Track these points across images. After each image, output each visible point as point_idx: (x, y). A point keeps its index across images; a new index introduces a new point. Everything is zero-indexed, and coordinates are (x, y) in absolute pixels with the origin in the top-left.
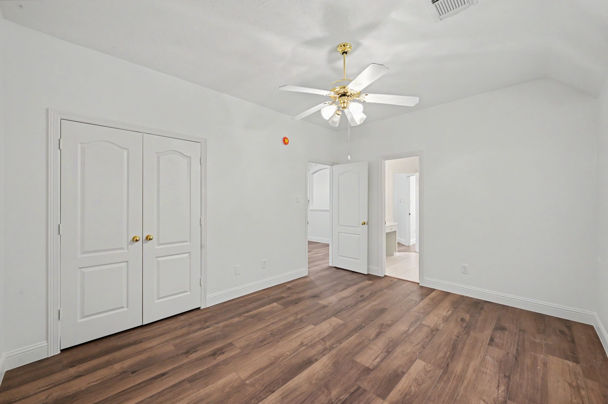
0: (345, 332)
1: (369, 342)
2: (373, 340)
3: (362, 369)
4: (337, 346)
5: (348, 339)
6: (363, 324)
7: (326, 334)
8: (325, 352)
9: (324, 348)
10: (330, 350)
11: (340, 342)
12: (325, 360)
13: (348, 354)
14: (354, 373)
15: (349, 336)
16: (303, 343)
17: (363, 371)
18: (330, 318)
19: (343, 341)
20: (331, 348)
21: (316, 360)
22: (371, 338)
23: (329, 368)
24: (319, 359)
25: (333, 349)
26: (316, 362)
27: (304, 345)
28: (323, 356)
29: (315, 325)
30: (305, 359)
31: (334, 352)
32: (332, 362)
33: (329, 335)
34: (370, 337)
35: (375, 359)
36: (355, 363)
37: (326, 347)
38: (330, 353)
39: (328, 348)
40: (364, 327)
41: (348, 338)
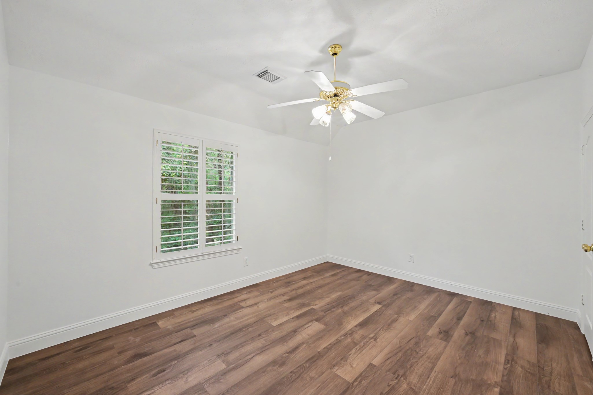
0: (332, 354)
1: (308, 341)
2: (303, 343)
3: (321, 321)
4: (340, 337)
5: (330, 344)
6: (307, 365)
7: (354, 350)
8: (350, 332)
9: (352, 335)
10: (347, 334)
11: (338, 342)
12: (348, 327)
13: (331, 330)
14: (327, 319)
15: (328, 348)
16: (374, 340)
17: (321, 319)
18: (354, 379)
19: (334, 343)
20: (346, 335)
21: (356, 326)
22: (304, 345)
23: (345, 321)
24: (354, 327)
25: (343, 334)
26: (356, 325)
27: (372, 338)
28: (352, 328)
29: (371, 364)
30: (365, 327)
31: (343, 332)
32: (343, 325)
33: (351, 350)
34: (306, 346)
35: (309, 327)
36: (326, 324)
37: (350, 336)
38: (347, 331)
39: (349, 336)
40: (307, 361)
41: (330, 346)
